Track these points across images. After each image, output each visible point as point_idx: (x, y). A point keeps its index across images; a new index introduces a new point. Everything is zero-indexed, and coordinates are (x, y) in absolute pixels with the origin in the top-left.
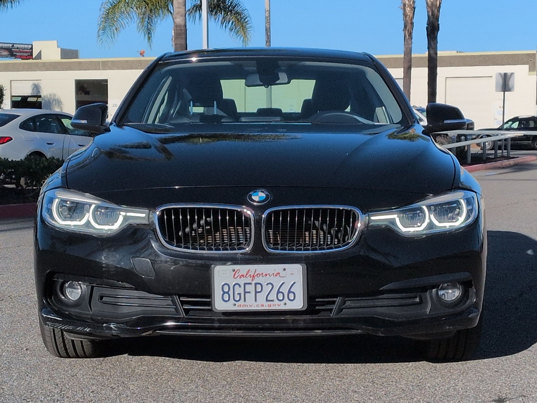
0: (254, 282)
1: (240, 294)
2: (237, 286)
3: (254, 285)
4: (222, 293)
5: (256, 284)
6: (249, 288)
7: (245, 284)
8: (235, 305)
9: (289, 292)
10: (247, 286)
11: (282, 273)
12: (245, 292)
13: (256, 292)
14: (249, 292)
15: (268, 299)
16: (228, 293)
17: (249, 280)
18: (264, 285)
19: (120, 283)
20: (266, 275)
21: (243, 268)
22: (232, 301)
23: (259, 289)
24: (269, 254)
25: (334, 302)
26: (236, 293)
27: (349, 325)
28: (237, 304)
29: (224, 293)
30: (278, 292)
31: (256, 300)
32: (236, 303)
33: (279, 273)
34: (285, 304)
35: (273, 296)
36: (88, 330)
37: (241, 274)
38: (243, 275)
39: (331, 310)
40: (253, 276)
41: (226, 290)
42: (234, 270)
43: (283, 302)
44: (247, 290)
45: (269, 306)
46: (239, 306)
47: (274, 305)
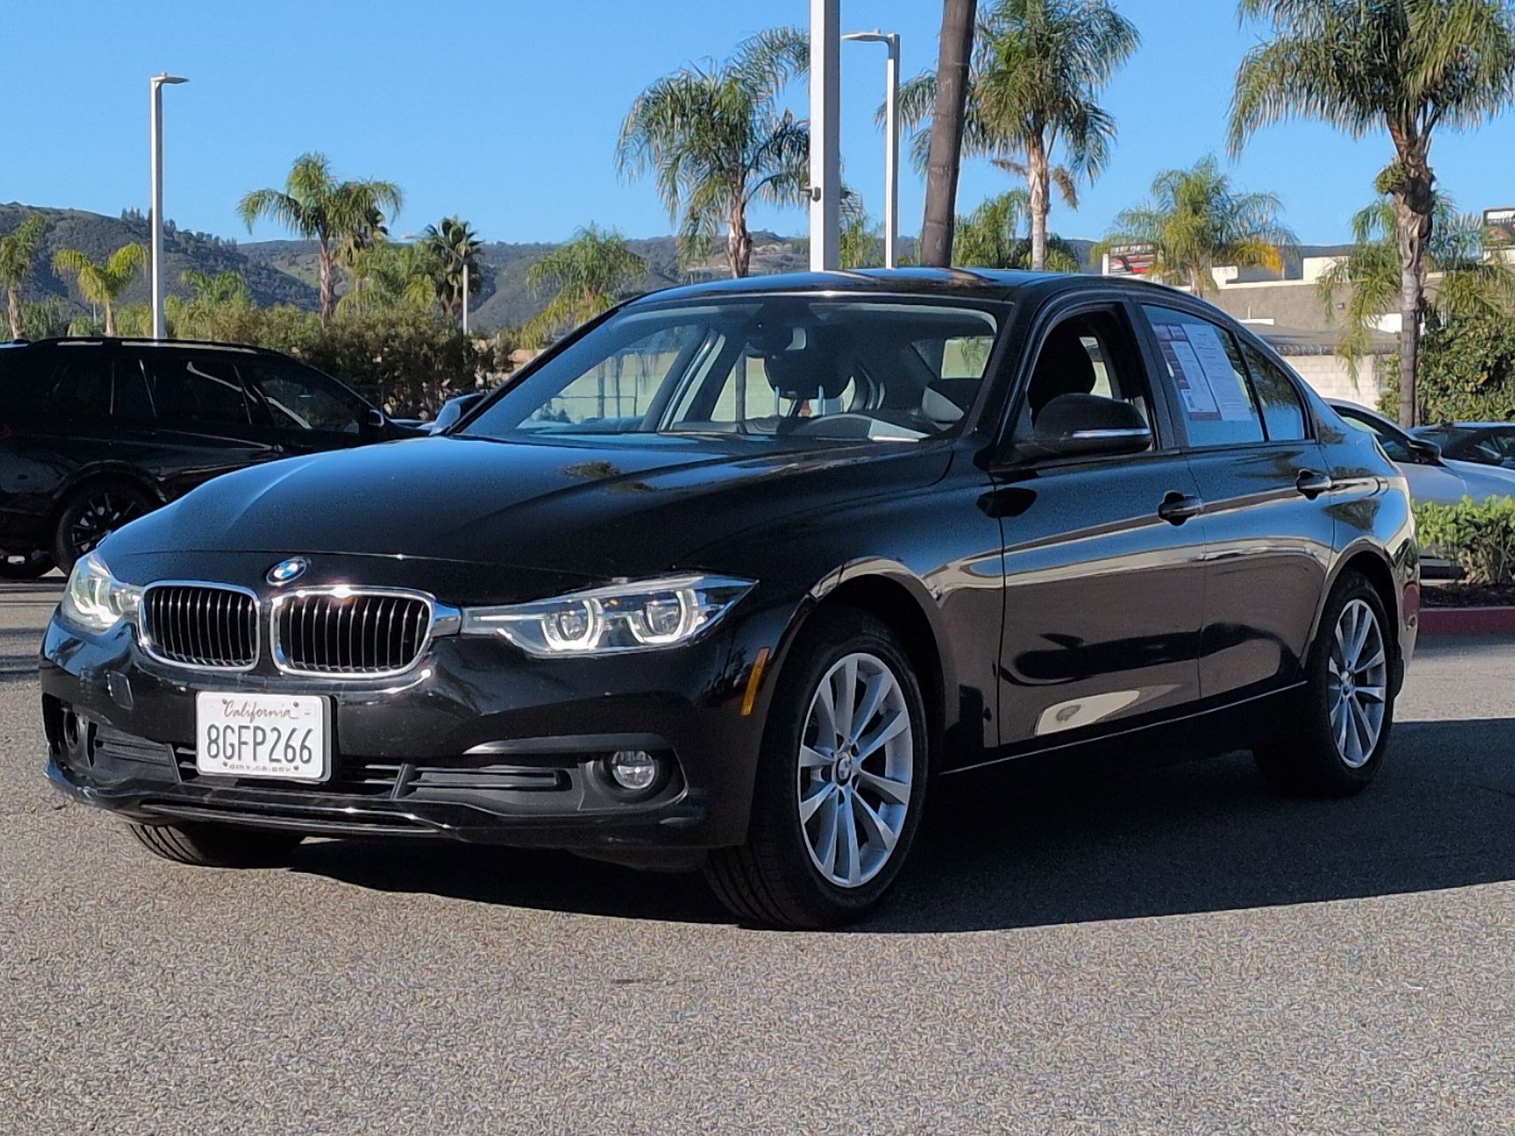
0: (252, 726)
1: (232, 746)
2: (229, 731)
3: (253, 729)
4: (208, 741)
5: (256, 729)
6: (247, 735)
7: (240, 728)
8: (225, 764)
9: (303, 747)
10: (243, 731)
11: (293, 711)
12: (241, 743)
13: (256, 744)
14: (245, 743)
15: (274, 757)
16: (216, 742)
17: (245, 721)
18: (267, 731)
20: (271, 713)
21: (239, 699)
22: (221, 758)
23: (259, 739)
24: (281, 676)
25: (394, 773)
26: (228, 743)
28: (229, 762)
29: (212, 741)
30: (287, 746)
31: (255, 758)
32: (227, 761)
33: (288, 711)
34: (297, 768)
35: (279, 753)
37: (235, 708)
38: (237, 711)
39: (390, 787)
40: (253, 713)
41: (213, 737)
42: (225, 702)
43: (294, 764)
44: (243, 739)
45: (274, 769)
46: (232, 767)
47: (281, 769)
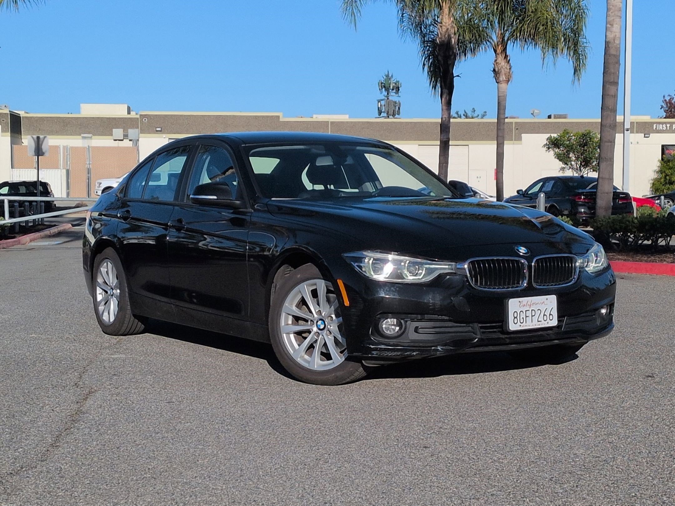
0: (530, 309)
1: (523, 318)
2: (521, 313)
3: (530, 311)
4: (513, 318)
5: (532, 310)
6: (529, 313)
7: (526, 311)
8: (520, 326)
9: (550, 315)
11: (546, 302)
12: (526, 317)
13: (532, 316)
14: (528, 317)
15: (539, 320)
16: (516, 317)
17: (528, 308)
18: (536, 311)
19: (440, 316)
20: (537, 304)
21: (525, 300)
22: (519, 323)
23: (533, 314)
24: (536, 289)
26: (521, 318)
27: (572, 335)
28: (522, 325)
29: (515, 318)
30: (544, 315)
31: (532, 322)
33: (544, 302)
34: (548, 323)
35: (541, 318)
36: (433, 348)
37: (523, 304)
38: (525, 305)
39: (562, 326)
40: (530, 305)
41: (515, 316)
42: (520, 302)
43: (547, 322)
44: (527, 315)
45: (539, 325)
46: (523, 326)
47: (542, 324)
